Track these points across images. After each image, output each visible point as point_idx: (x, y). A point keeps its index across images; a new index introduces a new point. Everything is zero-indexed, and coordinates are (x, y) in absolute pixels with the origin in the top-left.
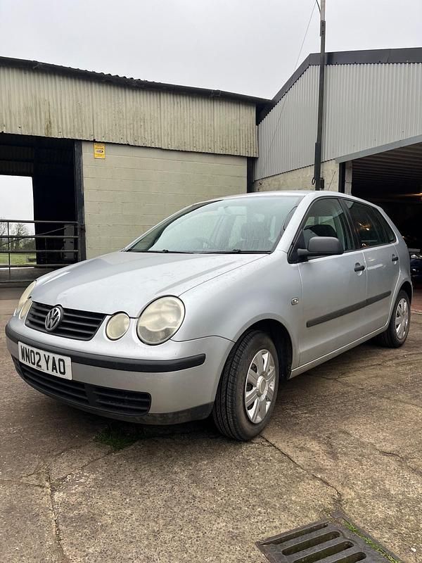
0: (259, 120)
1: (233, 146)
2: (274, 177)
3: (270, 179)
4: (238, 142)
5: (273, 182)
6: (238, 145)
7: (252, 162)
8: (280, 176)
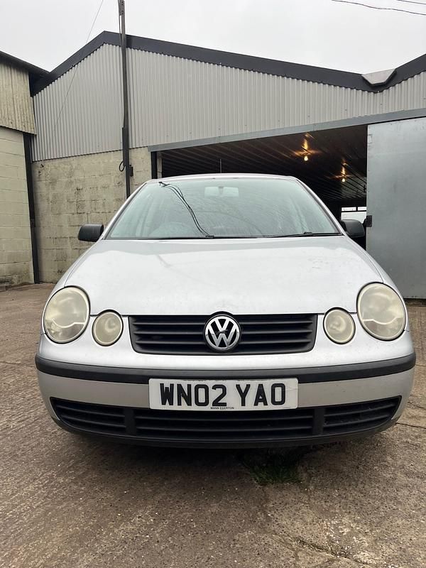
0: (34, 92)
1: (6, 116)
2: (63, 160)
3: (57, 161)
4: (13, 113)
5: (62, 166)
6: (13, 116)
7: (29, 138)
8: (71, 159)
